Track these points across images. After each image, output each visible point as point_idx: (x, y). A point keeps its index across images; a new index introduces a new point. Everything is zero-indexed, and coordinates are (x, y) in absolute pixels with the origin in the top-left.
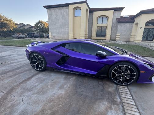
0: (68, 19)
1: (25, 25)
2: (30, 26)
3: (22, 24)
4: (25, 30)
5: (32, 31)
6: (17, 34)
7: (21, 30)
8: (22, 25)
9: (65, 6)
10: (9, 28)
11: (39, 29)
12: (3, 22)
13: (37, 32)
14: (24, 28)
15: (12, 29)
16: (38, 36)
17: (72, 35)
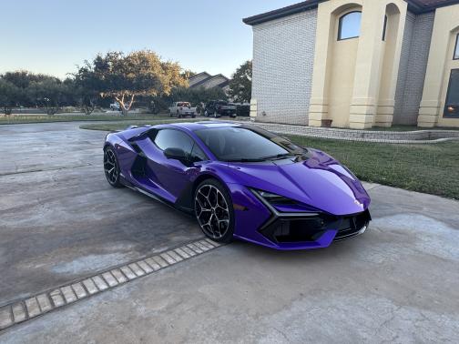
0: (311, 50)
1: (210, 78)
2: (223, 81)
3: (205, 74)
4: (204, 92)
5: (221, 95)
6: (179, 105)
7: (193, 94)
8: (204, 78)
9: (307, 9)
10: (162, 89)
11: (242, 89)
12: (149, 74)
13: (236, 97)
14: (203, 88)
15: (167, 92)
16: (233, 111)
17: (321, 109)
